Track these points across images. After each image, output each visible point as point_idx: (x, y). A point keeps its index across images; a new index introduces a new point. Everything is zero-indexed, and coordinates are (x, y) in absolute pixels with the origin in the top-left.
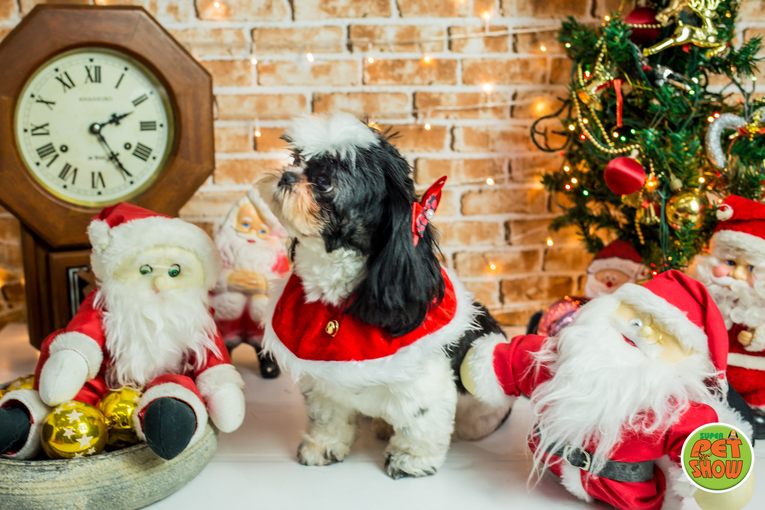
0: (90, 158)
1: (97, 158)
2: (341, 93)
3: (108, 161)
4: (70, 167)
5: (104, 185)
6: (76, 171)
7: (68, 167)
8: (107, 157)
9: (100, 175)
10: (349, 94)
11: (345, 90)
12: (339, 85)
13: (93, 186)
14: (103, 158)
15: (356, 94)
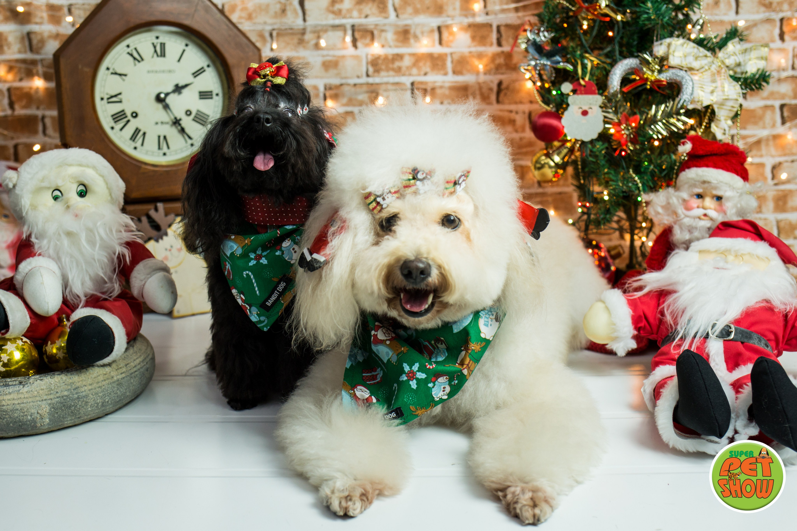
0: (157, 123)
1: (162, 123)
2: (348, 85)
3: (172, 126)
4: (140, 131)
5: (168, 147)
6: (144, 134)
7: (138, 131)
8: (171, 123)
9: (165, 137)
10: (355, 85)
11: (352, 81)
12: (346, 78)
13: (159, 148)
14: (167, 123)
15: (361, 85)
